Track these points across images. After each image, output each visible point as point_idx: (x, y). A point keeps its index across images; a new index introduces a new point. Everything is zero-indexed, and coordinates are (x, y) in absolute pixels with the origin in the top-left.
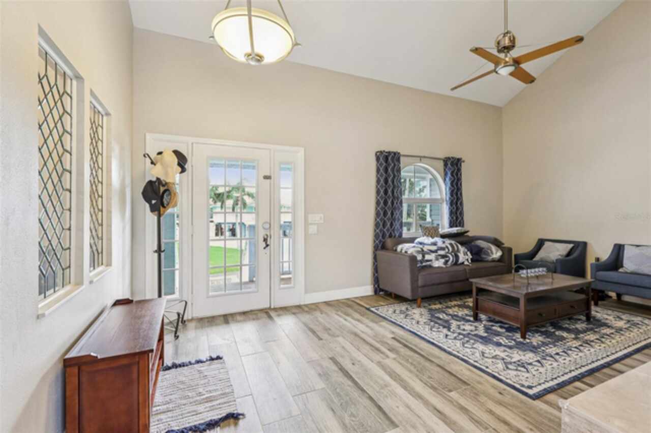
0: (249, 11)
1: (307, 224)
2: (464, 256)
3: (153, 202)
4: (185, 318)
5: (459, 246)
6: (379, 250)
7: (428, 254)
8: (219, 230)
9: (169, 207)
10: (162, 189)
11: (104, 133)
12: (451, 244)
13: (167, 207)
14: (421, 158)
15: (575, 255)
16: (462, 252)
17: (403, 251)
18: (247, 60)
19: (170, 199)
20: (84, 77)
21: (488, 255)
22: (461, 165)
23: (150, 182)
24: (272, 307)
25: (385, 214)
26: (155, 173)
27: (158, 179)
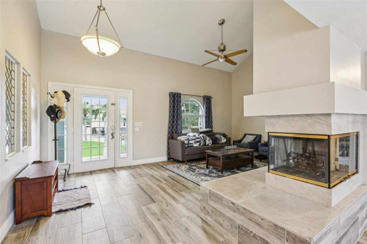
0: (97, 36)
1: (134, 127)
2: (209, 142)
3: (52, 116)
4: (69, 173)
5: (207, 137)
6: (171, 139)
7: (191, 140)
8: (94, 131)
9: (61, 118)
10: (57, 110)
11: (27, 84)
12: (203, 137)
13: (60, 119)
14: (192, 96)
15: (256, 140)
16: (208, 140)
17: (180, 140)
18: (98, 54)
19: (61, 115)
20: (20, 62)
21: (220, 141)
22: (211, 99)
23: (51, 107)
24: (116, 167)
25: (173, 122)
26: (53, 102)
27: (55, 105)
